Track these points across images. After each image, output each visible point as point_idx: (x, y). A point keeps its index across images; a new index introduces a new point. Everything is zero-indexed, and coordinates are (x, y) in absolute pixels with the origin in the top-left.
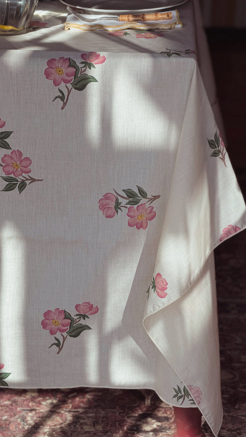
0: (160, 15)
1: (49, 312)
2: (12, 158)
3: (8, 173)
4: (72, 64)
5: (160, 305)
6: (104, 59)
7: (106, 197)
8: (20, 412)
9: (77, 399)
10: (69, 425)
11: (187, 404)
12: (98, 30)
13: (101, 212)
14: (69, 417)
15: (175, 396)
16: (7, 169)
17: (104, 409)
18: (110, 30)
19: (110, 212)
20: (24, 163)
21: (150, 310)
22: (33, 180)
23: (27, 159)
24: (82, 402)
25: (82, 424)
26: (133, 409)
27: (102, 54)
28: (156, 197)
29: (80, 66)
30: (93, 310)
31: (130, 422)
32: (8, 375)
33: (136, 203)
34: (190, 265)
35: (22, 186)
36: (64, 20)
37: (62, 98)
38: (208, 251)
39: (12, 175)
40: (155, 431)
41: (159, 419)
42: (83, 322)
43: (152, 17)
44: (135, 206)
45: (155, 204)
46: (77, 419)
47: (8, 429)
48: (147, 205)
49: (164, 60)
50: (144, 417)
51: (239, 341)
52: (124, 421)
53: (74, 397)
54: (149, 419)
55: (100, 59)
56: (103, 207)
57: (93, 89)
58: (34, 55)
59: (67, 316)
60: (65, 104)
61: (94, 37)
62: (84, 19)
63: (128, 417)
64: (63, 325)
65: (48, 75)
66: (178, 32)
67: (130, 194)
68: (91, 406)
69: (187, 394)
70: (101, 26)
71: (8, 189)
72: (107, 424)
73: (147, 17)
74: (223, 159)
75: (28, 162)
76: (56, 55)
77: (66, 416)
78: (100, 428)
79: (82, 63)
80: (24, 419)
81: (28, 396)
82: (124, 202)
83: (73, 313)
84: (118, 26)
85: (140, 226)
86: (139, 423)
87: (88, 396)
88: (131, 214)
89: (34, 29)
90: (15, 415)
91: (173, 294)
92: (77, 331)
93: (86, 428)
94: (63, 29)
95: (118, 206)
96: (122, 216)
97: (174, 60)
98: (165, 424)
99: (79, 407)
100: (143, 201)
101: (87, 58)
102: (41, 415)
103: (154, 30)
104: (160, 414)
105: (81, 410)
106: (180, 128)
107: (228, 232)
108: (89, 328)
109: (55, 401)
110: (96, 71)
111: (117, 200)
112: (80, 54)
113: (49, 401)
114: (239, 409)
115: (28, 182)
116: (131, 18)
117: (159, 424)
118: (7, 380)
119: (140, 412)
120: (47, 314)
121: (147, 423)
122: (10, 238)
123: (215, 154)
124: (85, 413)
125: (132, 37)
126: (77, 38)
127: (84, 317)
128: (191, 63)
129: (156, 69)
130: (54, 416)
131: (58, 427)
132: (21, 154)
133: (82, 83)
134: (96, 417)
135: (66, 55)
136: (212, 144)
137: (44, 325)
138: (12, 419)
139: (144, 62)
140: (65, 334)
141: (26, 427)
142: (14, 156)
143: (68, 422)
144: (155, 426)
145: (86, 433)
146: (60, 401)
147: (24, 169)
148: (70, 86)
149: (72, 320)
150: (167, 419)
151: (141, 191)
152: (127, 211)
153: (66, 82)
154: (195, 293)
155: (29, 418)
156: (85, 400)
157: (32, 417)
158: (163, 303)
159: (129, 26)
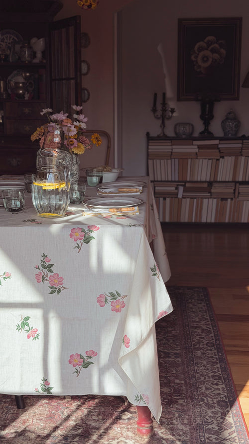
0: (129, 209)
1: (73, 355)
2: (54, 277)
3: (52, 285)
4: (83, 231)
5: (127, 351)
6: (99, 228)
7: (101, 296)
8: (61, 409)
9: (91, 402)
10: (85, 416)
11: (142, 404)
12: (99, 216)
13: (98, 304)
14: (86, 412)
15: (136, 400)
16: (51, 282)
17: (103, 407)
18: (104, 215)
19: (102, 304)
20: (60, 280)
21: (122, 354)
22: (64, 288)
23: (61, 278)
24: (93, 404)
25: (92, 415)
26: (118, 407)
27: (98, 226)
28: (125, 296)
29: (87, 231)
30: (95, 354)
31: (116, 414)
32: (52, 388)
33: (115, 299)
34: (141, 331)
35: (59, 291)
36: (83, 211)
37: (78, 247)
38: (151, 324)
39: (54, 286)
40: (129, 419)
41: (131, 413)
42: (90, 360)
43: (125, 209)
44: (115, 301)
45: (125, 300)
46: (89, 412)
47: (54, 418)
48: (121, 300)
49: (128, 229)
50: (124, 411)
51: (174, 372)
52: (113, 414)
53: (89, 401)
54: (126, 413)
55: (97, 228)
56: (99, 301)
57: (93, 243)
58: (65, 227)
59: (82, 357)
60: (80, 250)
61: (96, 218)
62: (93, 211)
63: (116, 412)
64: (80, 362)
65: (71, 236)
66: (137, 216)
67: (112, 295)
68: (97, 406)
69: (142, 398)
70: (100, 214)
71: (52, 292)
72: (105, 415)
73: (123, 209)
74: (158, 277)
75: (62, 279)
76: (76, 226)
77: (84, 411)
78: (101, 417)
79: (88, 230)
80: (63, 413)
81: (66, 400)
82: (109, 299)
83: (85, 356)
84: (109, 213)
85: (117, 311)
86: (121, 415)
87: (96, 401)
88: (113, 305)
89: (68, 215)
90: (58, 410)
91: (133, 345)
92: (86, 365)
93: (94, 417)
94: (82, 215)
95: (106, 301)
96: (108, 306)
97: (133, 228)
98: (134, 415)
99: (91, 406)
100: (119, 298)
101: (90, 228)
102: (71, 411)
103: (126, 216)
104: (132, 410)
105: (92, 408)
106: (136, 262)
107: (162, 314)
108: (93, 363)
109: (79, 403)
110: (94, 234)
111: (106, 298)
112: (87, 226)
113: (76, 403)
114: (172, 407)
115: (62, 289)
116: (115, 210)
117: (131, 415)
118: (51, 391)
119: (122, 409)
120: (71, 356)
121: (125, 415)
122: (53, 317)
123: (154, 275)
124: (94, 409)
125: (114, 219)
126: (88, 219)
127: (90, 357)
128: (141, 230)
129: (124, 233)
130: (78, 411)
131: (80, 417)
132: (58, 275)
133: (87, 240)
134: (99, 412)
135: (80, 226)
136: (152, 270)
137: (70, 362)
138: (56, 413)
139: (118, 230)
140: (80, 366)
141: (63, 417)
142: (55, 276)
143: (85, 414)
144: (129, 416)
145: (93, 420)
146: (82, 403)
147: (60, 283)
148: (82, 241)
149: (84, 360)
150: (135, 412)
151: (117, 293)
152: (111, 303)
153: (80, 239)
154: (145, 346)
155: (65, 412)
156: (95, 403)
157: (67, 412)
158: (128, 350)
159: (113, 214)
